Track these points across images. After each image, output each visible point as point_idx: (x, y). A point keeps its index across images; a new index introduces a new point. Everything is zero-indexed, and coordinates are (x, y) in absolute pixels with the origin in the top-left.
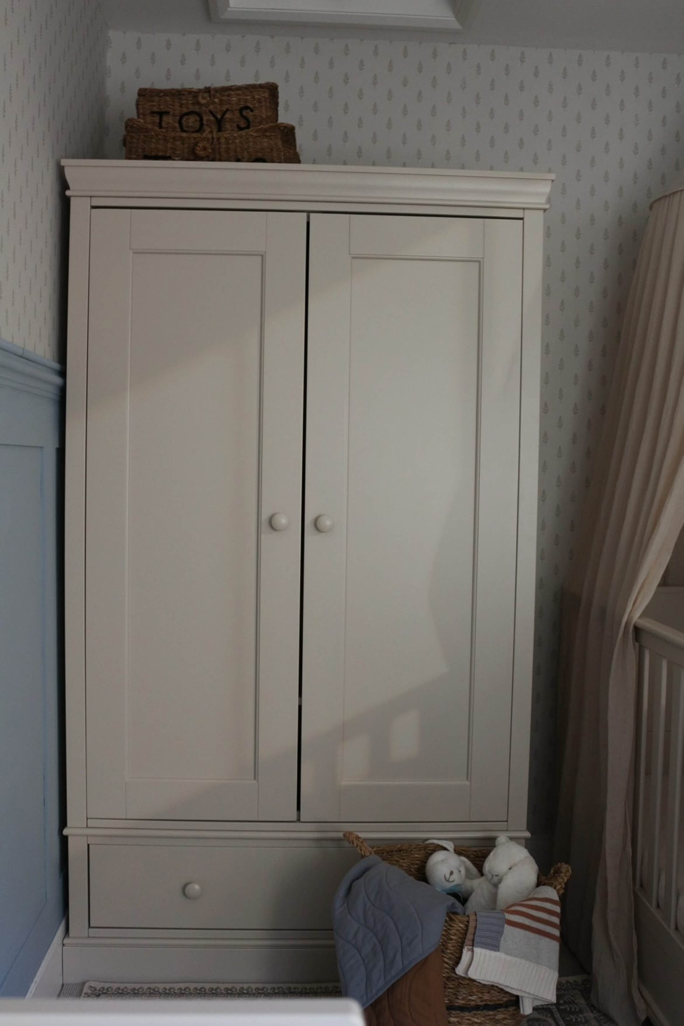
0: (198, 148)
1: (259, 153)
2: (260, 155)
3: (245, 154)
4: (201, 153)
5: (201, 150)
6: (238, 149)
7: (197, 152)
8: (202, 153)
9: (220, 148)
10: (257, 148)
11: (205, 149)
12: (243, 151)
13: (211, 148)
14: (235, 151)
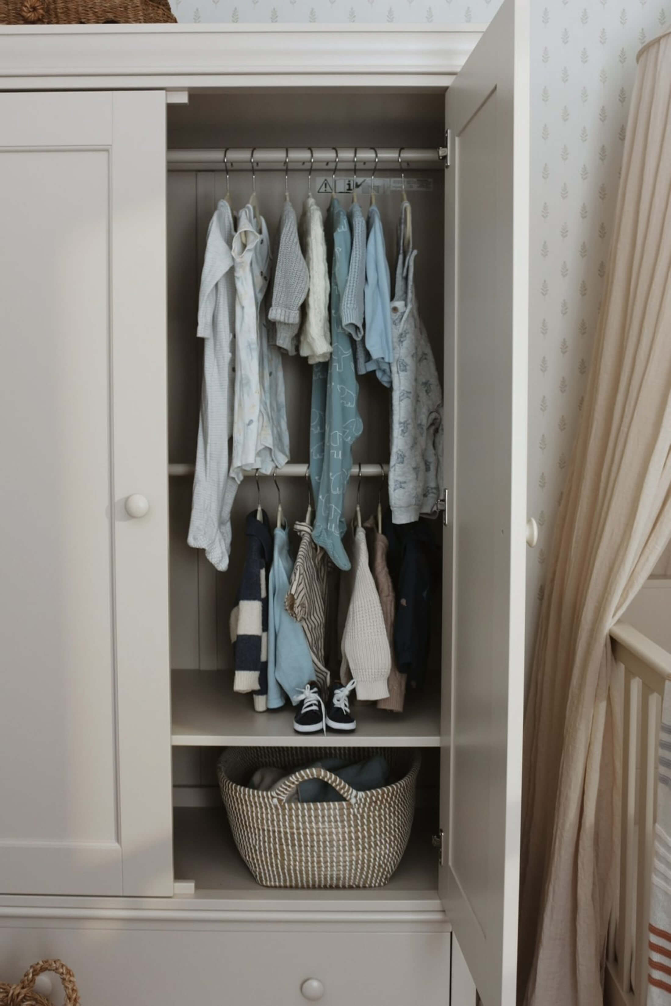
0: (25, 9)
1: (109, 14)
2: (110, 16)
3: (91, 15)
4: (29, 15)
5: (30, 12)
6: (80, 8)
7: (24, 14)
8: (31, 16)
9: (56, 8)
10: (106, 7)
11: (34, 9)
12: (87, 11)
13: (42, 9)
14: (77, 12)
